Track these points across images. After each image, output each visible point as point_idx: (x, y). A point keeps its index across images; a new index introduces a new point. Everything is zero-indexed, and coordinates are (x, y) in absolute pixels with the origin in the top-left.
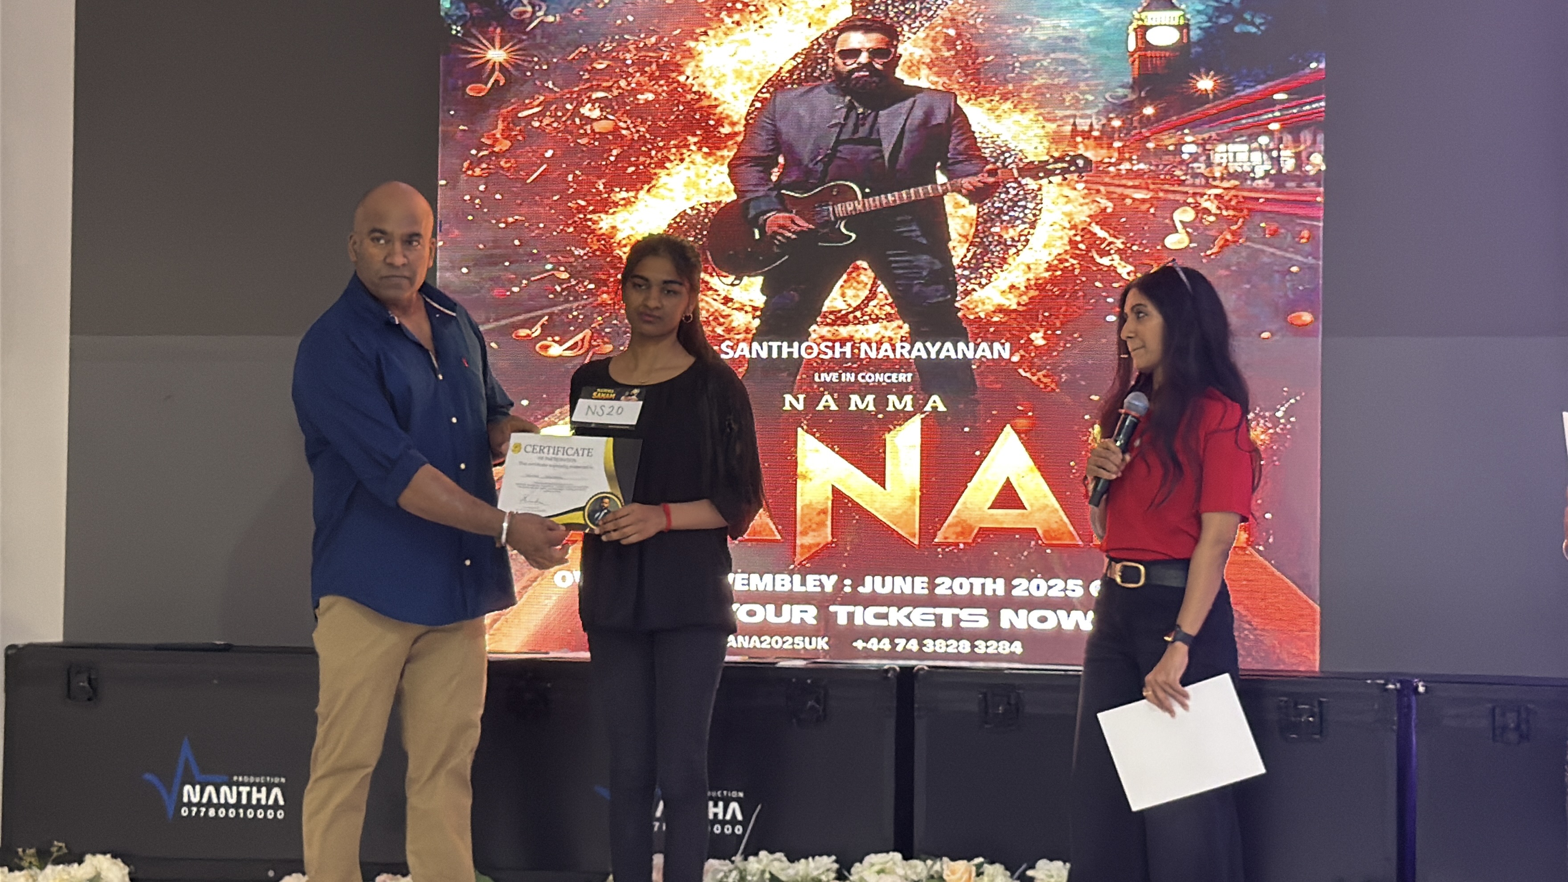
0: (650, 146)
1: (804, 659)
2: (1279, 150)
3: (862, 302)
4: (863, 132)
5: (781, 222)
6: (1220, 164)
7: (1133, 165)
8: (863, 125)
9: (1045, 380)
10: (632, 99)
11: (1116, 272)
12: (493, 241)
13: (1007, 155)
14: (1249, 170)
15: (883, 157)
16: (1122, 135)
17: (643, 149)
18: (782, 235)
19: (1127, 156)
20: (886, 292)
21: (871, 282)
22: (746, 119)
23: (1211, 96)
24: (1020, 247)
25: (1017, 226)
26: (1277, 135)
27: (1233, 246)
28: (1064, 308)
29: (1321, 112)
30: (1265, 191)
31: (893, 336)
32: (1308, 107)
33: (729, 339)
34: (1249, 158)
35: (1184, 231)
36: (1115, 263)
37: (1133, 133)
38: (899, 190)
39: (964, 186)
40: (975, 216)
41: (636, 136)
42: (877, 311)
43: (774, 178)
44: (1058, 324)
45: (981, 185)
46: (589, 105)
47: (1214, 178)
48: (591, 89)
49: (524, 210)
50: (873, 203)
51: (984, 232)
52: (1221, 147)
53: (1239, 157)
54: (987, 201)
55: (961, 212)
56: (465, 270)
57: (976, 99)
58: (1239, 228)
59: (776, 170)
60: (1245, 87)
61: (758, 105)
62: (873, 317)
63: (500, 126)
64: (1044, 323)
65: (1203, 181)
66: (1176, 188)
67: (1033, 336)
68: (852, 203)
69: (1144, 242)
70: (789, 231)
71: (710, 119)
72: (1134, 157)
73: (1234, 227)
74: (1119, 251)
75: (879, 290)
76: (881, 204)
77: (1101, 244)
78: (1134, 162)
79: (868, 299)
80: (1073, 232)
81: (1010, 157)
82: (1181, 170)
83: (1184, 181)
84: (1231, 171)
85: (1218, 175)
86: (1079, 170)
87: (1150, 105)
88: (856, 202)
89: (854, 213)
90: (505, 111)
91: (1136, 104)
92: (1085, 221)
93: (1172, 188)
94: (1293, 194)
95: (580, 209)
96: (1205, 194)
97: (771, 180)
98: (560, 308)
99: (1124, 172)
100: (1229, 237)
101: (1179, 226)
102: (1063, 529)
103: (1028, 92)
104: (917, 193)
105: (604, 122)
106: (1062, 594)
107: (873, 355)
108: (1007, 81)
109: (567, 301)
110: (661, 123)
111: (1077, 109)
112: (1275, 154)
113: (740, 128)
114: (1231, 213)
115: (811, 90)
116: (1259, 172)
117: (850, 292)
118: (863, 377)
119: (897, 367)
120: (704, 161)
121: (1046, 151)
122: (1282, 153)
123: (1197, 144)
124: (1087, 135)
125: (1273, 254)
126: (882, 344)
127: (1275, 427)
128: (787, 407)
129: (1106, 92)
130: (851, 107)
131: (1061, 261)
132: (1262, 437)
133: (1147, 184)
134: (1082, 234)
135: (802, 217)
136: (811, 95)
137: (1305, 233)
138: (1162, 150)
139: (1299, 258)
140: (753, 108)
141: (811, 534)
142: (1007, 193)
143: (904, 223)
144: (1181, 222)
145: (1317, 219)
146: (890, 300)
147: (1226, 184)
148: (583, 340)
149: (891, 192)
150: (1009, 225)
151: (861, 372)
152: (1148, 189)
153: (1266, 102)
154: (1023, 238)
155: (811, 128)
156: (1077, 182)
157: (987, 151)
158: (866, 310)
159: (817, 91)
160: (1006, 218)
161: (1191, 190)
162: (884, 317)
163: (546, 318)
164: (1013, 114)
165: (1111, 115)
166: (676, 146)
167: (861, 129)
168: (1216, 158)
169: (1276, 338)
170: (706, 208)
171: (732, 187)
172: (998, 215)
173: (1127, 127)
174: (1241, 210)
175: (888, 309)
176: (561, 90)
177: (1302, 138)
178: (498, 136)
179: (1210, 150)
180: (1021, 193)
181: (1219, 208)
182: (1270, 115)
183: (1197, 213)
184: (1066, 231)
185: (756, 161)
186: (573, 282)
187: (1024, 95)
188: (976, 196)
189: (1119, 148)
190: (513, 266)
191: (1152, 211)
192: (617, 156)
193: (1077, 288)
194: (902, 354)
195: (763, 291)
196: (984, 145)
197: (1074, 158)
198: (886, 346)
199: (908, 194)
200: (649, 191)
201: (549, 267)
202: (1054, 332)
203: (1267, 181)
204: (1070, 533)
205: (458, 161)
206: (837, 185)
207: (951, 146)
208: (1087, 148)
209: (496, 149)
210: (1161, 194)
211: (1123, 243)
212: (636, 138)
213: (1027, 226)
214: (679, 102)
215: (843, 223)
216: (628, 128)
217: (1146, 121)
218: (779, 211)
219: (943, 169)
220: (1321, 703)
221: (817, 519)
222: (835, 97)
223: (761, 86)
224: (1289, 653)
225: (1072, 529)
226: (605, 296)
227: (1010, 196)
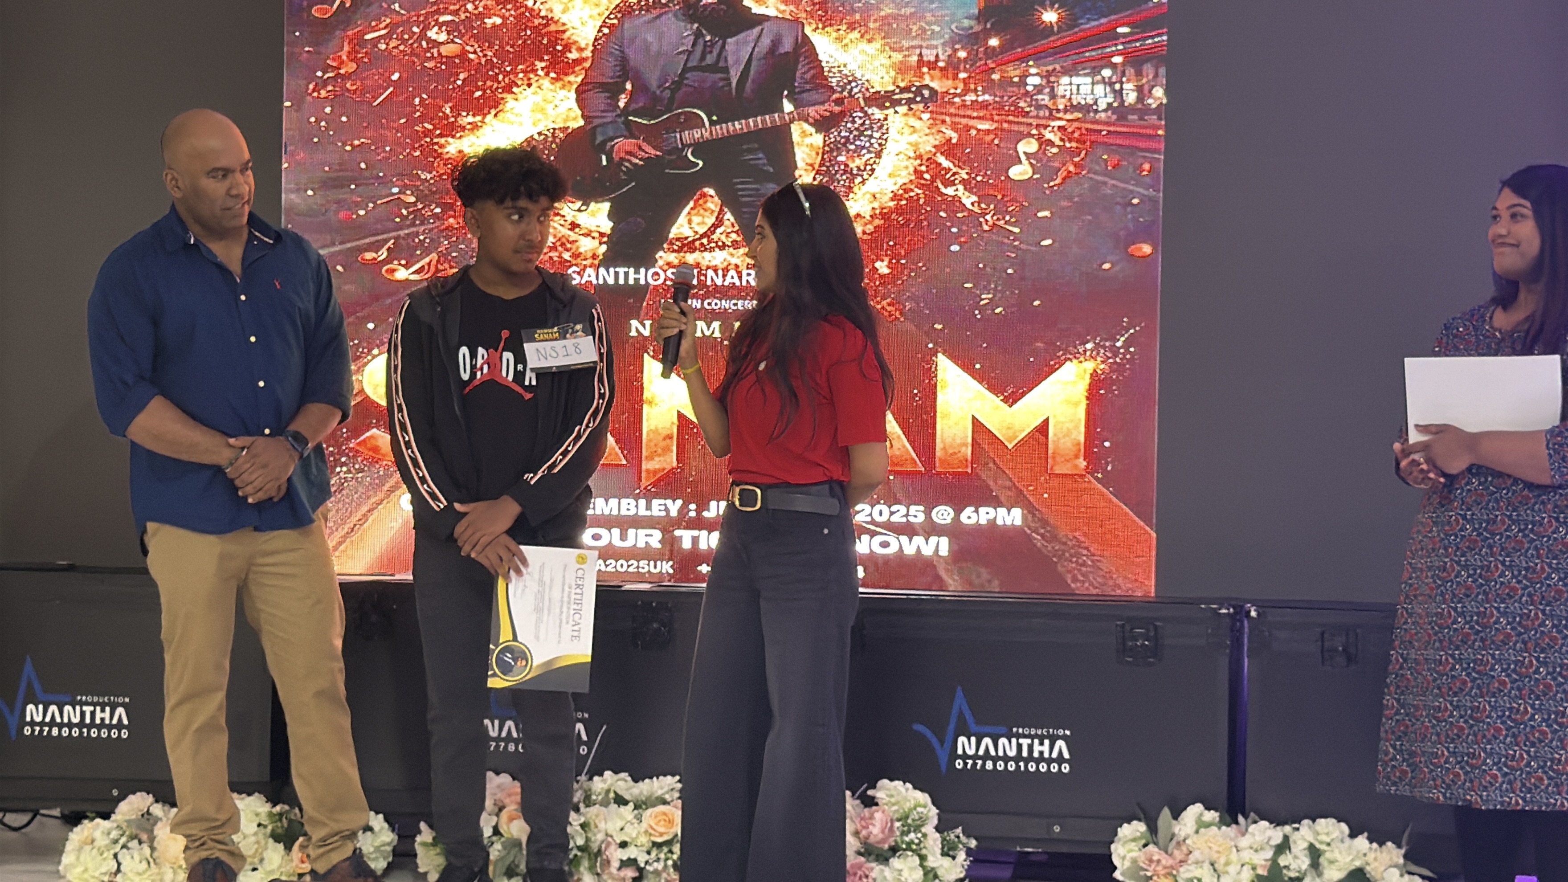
0: (497, 71)
1: (650, 583)
2: (1122, 83)
3: (709, 229)
4: (710, 59)
5: (628, 149)
6: (1064, 97)
7: (978, 96)
8: (711, 52)
9: (889, 308)
10: (479, 23)
11: (960, 202)
12: (340, 164)
13: (854, 84)
14: (1091, 102)
15: (730, 84)
16: (968, 66)
17: (491, 73)
18: (629, 161)
19: (972, 87)
20: (732, 219)
21: (718, 210)
22: (593, 45)
23: (1056, 29)
24: (866, 177)
25: (864, 155)
26: (1120, 68)
27: (1076, 178)
28: (908, 238)
29: (1162, 46)
30: (1107, 124)
31: (739, 263)
32: (1150, 41)
33: (576, 265)
34: (1092, 90)
35: (1027, 162)
36: (960, 194)
37: (978, 64)
38: (746, 118)
39: (812, 115)
40: (820, 143)
41: (483, 61)
42: (723, 238)
43: (622, 104)
44: (903, 253)
45: (828, 114)
46: (436, 29)
47: (1058, 111)
48: (438, 12)
49: (370, 133)
50: (721, 130)
51: (830, 161)
52: (1065, 80)
53: (1083, 89)
54: (833, 130)
55: (808, 140)
56: (310, 193)
57: (823, 29)
58: (1082, 159)
59: (623, 96)
60: (1089, 20)
61: (606, 31)
62: (720, 244)
63: (346, 48)
64: (889, 252)
65: (1047, 114)
66: (1021, 119)
67: (878, 265)
68: (699, 131)
69: (989, 173)
70: (637, 157)
71: (557, 44)
72: (980, 88)
73: (1077, 159)
74: (963, 182)
75: (726, 217)
76: (728, 131)
77: (946, 174)
78: (980, 93)
79: (715, 226)
80: (919, 161)
81: (856, 86)
82: (1025, 101)
83: (1028, 112)
84: (1075, 103)
85: (1061, 107)
86: (924, 101)
87: (995, 36)
88: (703, 130)
89: (701, 140)
90: (350, 33)
91: (982, 36)
92: (930, 151)
93: (1016, 120)
94: (1133, 127)
95: (427, 133)
96: (1049, 126)
97: (619, 107)
98: (406, 232)
99: (969, 103)
100: (1072, 168)
101: (1023, 158)
102: (906, 456)
103: (875, 21)
104: (764, 121)
105: (451, 45)
106: (904, 520)
107: (719, 282)
108: (853, 11)
109: (413, 225)
110: (508, 48)
111: (923, 39)
112: (1117, 86)
113: (588, 53)
114: (1074, 145)
115: (659, 16)
116: (1102, 105)
117: (696, 219)
118: (709, 304)
119: (743, 294)
120: (552, 87)
121: (891, 81)
122: (1125, 86)
123: (1042, 77)
124: (932, 65)
125: (1114, 185)
126: (728, 271)
127: (1115, 355)
128: (633, 333)
129: (952, 23)
130: (698, 35)
131: (906, 191)
132: (1102, 366)
133: (992, 115)
134: (927, 164)
135: (649, 143)
136: (658, 21)
137: (1147, 166)
138: (1006, 82)
139: (1141, 190)
140: (601, 34)
141: (657, 459)
142: (854, 122)
143: (750, 151)
144: (1025, 153)
145: (1156, 151)
146: (737, 228)
147: (1069, 116)
148: (429, 264)
149: (738, 120)
150: (855, 155)
151: (708, 298)
152: (993, 120)
153: (1109, 35)
154: (869, 168)
155: (659, 54)
156: (923, 112)
157: (834, 80)
158: (712, 237)
159: (664, 17)
160: (852, 147)
161: (1035, 122)
162: (730, 244)
163: (392, 241)
164: (859, 44)
165: (957, 46)
166: (523, 71)
167: (708, 57)
168: (1060, 91)
169: (1117, 268)
170: (553, 134)
171: (579, 113)
172: (844, 145)
173: (972, 58)
174: (1085, 142)
175: (734, 236)
176: (408, 12)
177: (1144, 73)
178: (344, 58)
179: (1054, 82)
180: (867, 122)
181: (1062, 140)
182: (1114, 49)
183: (1040, 146)
184: (912, 161)
185: (603, 87)
186: (420, 206)
187: (871, 25)
188: (823, 125)
189: (964, 79)
190: (360, 189)
191: (996, 142)
192: (464, 80)
193: (921, 217)
194: (747, 281)
195: (610, 216)
196: (831, 74)
197: (920, 89)
198: (732, 273)
199: (755, 122)
200: (496, 115)
201: (395, 190)
202: (898, 261)
203: (1110, 113)
204: (913, 459)
205: (305, 82)
206: (685, 112)
207: (798, 74)
208: (932, 79)
209: (342, 71)
210: (1005, 125)
211: (967, 173)
212: (483, 63)
213: (873, 155)
214: (527, 26)
215: (690, 150)
216: (475, 52)
217: (991, 53)
218: (626, 137)
219: (792, 99)
220: (1156, 627)
221: (663, 444)
222: (683, 24)
223: (607, 13)
224: (1125, 578)
225: (914, 455)
226: (451, 220)
227: (856, 126)
